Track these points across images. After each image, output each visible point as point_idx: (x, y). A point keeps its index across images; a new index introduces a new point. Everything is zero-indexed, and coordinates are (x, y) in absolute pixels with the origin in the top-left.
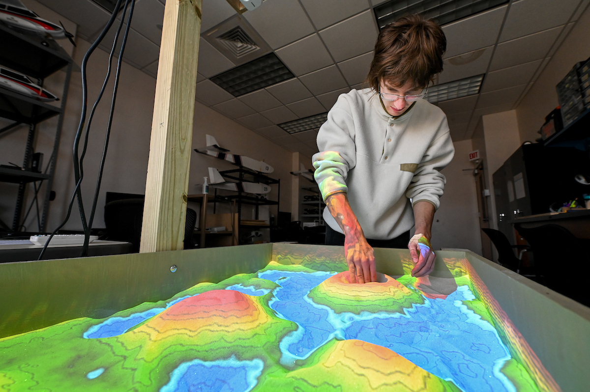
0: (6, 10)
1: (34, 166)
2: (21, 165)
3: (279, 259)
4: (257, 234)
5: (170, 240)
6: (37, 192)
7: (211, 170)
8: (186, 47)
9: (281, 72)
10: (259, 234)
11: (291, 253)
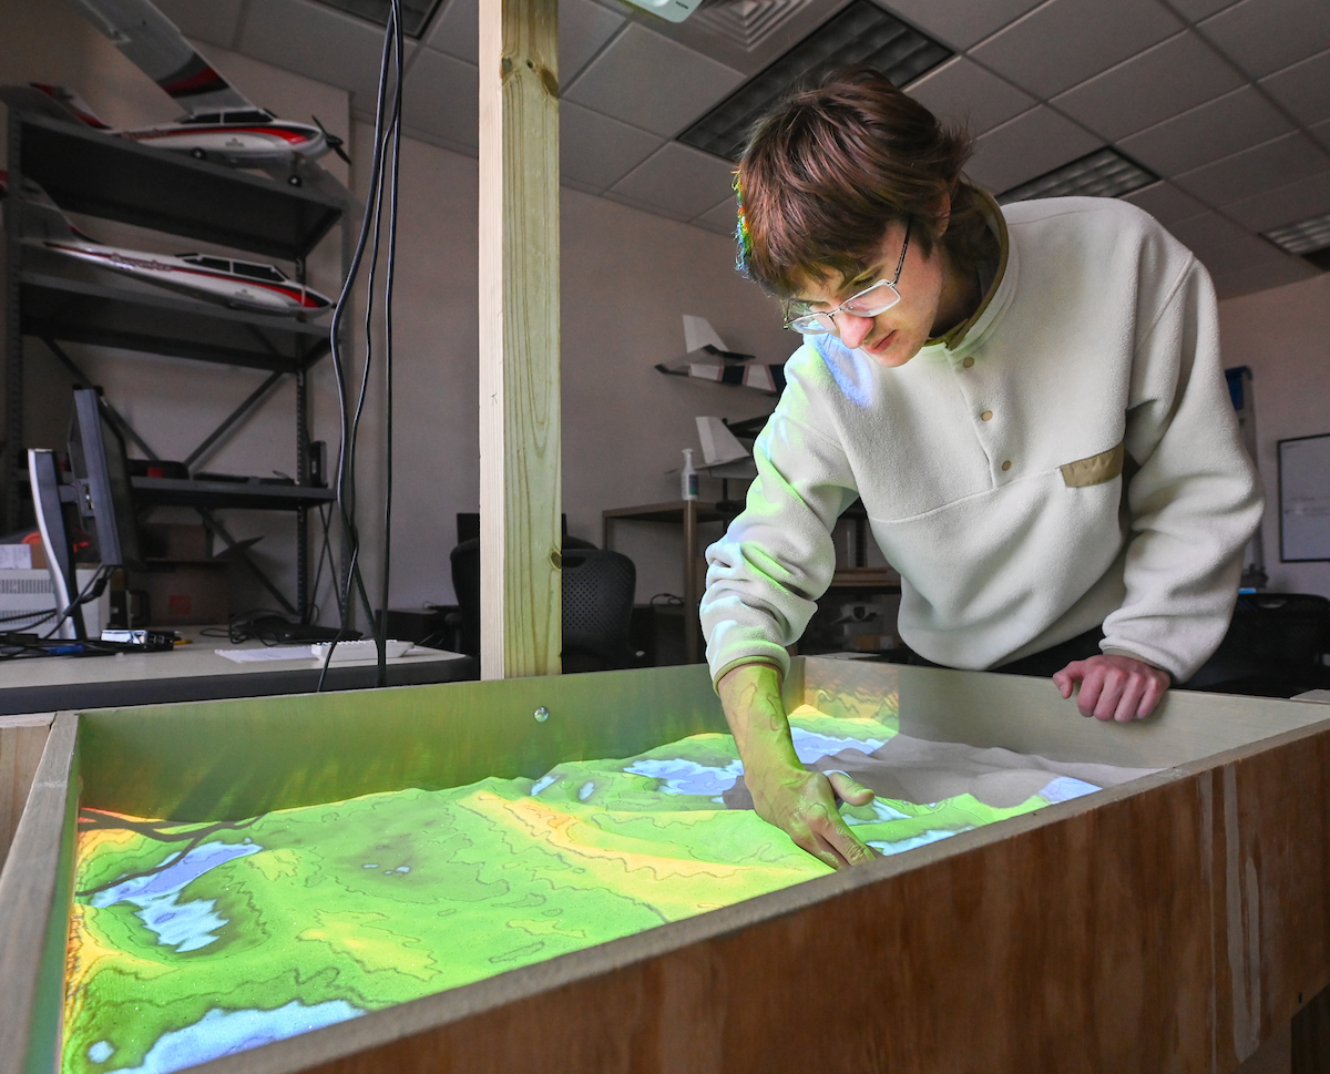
0: (222, 124)
1: (314, 471)
2: (293, 474)
3: (823, 700)
4: (859, 612)
5: (532, 652)
6: (326, 530)
7: (703, 424)
8: (528, 191)
9: (900, 54)
10: (867, 614)
11: (849, 685)
